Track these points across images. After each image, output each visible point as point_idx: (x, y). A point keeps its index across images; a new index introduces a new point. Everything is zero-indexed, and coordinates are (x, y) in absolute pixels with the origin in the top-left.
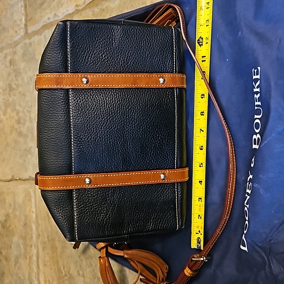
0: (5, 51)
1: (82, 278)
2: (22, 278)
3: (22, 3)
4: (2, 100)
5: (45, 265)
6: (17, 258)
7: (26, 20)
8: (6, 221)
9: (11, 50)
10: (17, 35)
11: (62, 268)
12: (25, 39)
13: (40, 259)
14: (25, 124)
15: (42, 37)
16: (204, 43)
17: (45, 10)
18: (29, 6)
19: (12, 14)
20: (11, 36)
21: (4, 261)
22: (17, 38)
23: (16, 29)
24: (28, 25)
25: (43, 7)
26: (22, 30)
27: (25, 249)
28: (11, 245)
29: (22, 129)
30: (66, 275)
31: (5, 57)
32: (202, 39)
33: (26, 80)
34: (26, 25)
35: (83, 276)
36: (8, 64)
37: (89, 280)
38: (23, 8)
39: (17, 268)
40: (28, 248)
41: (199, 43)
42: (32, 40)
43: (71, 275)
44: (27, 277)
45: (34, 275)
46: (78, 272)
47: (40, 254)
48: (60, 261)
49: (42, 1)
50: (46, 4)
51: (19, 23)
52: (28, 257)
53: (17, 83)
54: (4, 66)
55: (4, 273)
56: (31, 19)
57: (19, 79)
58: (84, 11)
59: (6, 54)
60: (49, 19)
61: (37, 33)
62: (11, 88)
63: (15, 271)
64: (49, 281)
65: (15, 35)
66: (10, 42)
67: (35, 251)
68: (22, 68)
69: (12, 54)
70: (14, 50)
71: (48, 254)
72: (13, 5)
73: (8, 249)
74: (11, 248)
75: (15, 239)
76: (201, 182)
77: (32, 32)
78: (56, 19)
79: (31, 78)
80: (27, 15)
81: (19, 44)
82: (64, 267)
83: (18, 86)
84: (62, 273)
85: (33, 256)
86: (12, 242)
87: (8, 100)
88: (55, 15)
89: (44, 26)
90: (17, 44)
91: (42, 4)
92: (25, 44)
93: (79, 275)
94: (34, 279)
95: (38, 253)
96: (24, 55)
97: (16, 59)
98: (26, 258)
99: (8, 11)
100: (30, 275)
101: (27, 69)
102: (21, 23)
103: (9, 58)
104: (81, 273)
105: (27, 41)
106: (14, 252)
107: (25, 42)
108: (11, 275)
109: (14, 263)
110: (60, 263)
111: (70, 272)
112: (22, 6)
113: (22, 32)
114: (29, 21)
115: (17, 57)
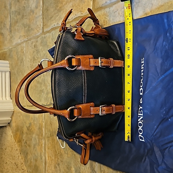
0: (32, 40)
1: (67, 155)
2: (37, 155)
3: (42, 16)
4: (30, 65)
5: (48, 149)
6: (35, 145)
7: (43, 25)
8: (29, 126)
9: (35, 40)
10: (38, 33)
11: (57, 150)
12: (42, 35)
13: (46, 146)
14: (41, 77)
15: (51, 34)
16: (129, 41)
17: (53, 21)
18: (45, 18)
19: (36, 22)
20: (35, 33)
21: (28, 147)
22: (38, 34)
23: (38, 29)
24: (44, 28)
25: (52, 19)
26: (41, 30)
27: (39, 141)
28: (32, 139)
29: (39, 80)
30: (59, 154)
31: (32, 43)
32: (128, 39)
33: (42, 55)
34: (43, 28)
35: (67, 154)
36: (33, 47)
37: (70, 156)
38: (42, 19)
39: (34, 150)
40: (40, 140)
41: (126, 41)
42: (46, 35)
43: (61, 153)
44: (39, 155)
45: (43, 154)
46: (65, 152)
47: (46, 143)
48: (56, 146)
49: (51, 16)
50: (53, 18)
51: (40, 26)
52: (40, 145)
53: (38, 56)
54: (31, 47)
55: (28, 153)
56: (46, 25)
57: (39, 54)
58: (72, 23)
59: (32, 42)
60: (54, 25)
61: (48, 32)
62: (34, 59)
63: (33, 152)
64: (50, 157)
65: (37, 32)
66: (34, 36)
67: (44, 142)
68: (40, 49)
69: (35, 42)
70: (37, 40)
71: (50, 143)
72: (37, 17)
73: (30, 141)
74: (32, 140)
75: (34, 136)
76: (129, 108)
77: (46, 31)
78: (58, 25)
79: (44, 55)
80: (43, 23)
81: (39, 37)
82: (58, 150)
83: (38, 58)
84: (57, 152)
85: (42, 144)
86: (32, 137)
87: (33, 65)
88: (58, 23)
89: (52, 28)
90: (38, 37)
91: (51, 18)
92: (42, 37)
93: (65, 153)
94: (43, 156)
95: (45, 143)
96: (41, 42)
97: (37, 44)
98: (39, 145)
99: (34, 20)
100: (41, 154)
101: (43, 49)
102: (41, 27)
103: (34, 44)
104: (66, 152)
105: (44, 36)
106: (33, 142)
107: (42, 36)
108: (31, 154)
109: (33, 148)
110: (56, 148)
111: (61, 152)
112: (41, 18)
113: (41, 31)
114: (45, 26)
115: (38, 44)
